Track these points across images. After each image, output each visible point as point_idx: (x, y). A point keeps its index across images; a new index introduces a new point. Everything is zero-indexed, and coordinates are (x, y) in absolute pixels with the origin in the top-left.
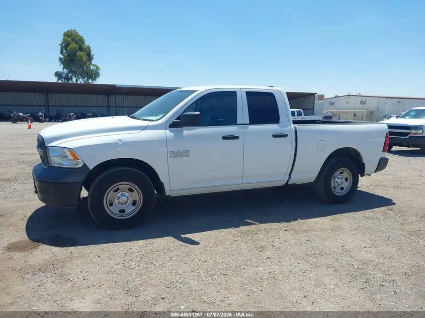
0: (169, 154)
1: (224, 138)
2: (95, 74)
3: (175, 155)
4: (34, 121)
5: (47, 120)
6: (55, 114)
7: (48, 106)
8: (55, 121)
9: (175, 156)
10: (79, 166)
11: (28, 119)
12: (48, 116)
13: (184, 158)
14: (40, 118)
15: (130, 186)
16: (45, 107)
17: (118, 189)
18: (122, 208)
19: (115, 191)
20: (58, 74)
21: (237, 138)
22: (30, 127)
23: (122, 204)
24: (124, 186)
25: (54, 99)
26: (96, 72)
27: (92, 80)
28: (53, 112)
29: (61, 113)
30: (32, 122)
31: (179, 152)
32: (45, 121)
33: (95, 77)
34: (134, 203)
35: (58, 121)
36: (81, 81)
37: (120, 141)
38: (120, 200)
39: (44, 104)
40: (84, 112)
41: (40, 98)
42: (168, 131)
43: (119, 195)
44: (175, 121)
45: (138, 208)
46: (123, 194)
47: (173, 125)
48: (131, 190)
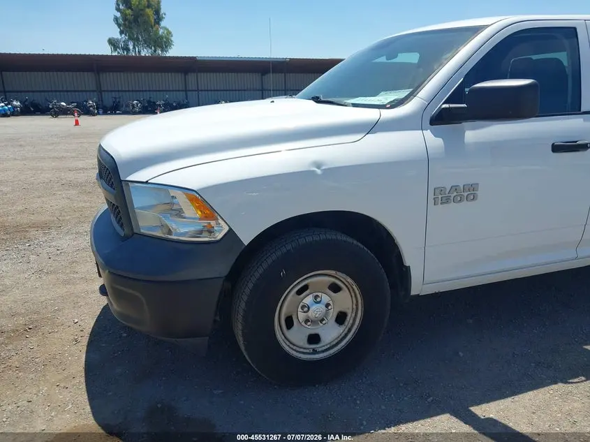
0: (431, 197)
2: (164, 42)
3: (445, 197)
4: (83, 114)
5: (101, 112)
6: (111, 104)
7: (101, 91)
8: (111, 114)
9: (446, 201)
10: (219, 236)
11: (74, 111)
12: (101, 106)
14: (91, 108)
15: (333, 280)
16: (95, 93)
17: (305, 288)
18: (313, 332)
19: (300, 292)
20: (112, 43)
22: (77, 123)
23: (314, 322)
24: (321, 279)
25: (109, 79)
26: (168, 39)
27: (162, 51)
28: (108, 100)
29: (119, 102)
30: (79, 115)
31: (455, 188)
32: (98, 114)
33: (166, 47)
34: (341, 318)
35: (115, 114)
36: (145, 52)
37: (317, 165)
38: (311, 314)
39: (95, 89)
40: (152, 100)
41: (88, 80)
42: (428, 133)
43: (308, 300)
44: (444, 106)
45: (349, 330)
46: (316, 297)
47: (441, 119)
48: (335, 288)
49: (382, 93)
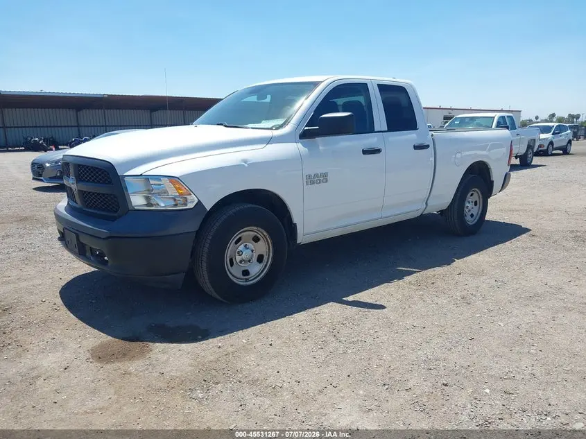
0: (305, 180)
1: (365, 152)
3: (312, 180)
9: (312, 183)
10: (191, 206)
13: (322, 184)
15: (255, 234)
17: (240, 239)
18: (245, 268)
19: (236, 243)
21: (378, 151)
23: (245, 262)
24: (248, 233)
31: (316, 175)
34: (260, 258)
37: (245, 161)
38: (244, 257)
42: (300, 145)
43: (241, 248)
44: (306, 128)
45: (266, 266)
46: (245, 246)
47: (305, 135)
48: (256, 239)
49: (263, 121)
